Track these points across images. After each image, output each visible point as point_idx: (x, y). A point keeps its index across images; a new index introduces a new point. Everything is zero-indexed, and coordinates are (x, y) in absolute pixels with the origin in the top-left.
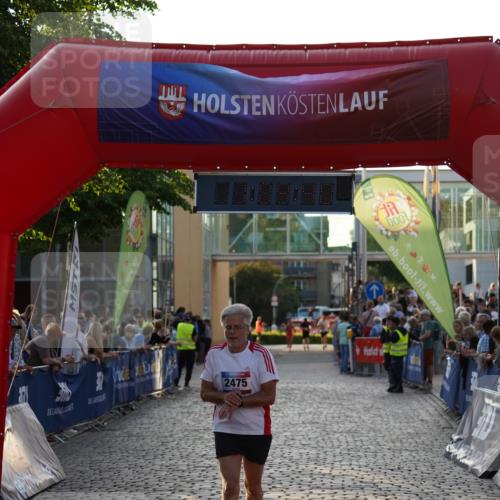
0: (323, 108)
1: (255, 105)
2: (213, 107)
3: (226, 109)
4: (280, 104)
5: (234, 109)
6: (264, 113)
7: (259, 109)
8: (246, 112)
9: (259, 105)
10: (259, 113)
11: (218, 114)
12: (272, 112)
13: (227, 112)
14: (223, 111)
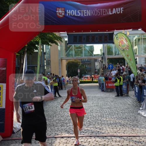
0: (105, 13)
1: (85, 13)
2: (72, 14)
3: (76, 14)
4: (92, 13)
5: (79, 14)
6: (88, 15)
7: (86, 14)
8: (82, 15)
9: (86, 13)
10: (86, 15)
11: (74, 16)
12: (90, 15)
13: (77, 15)
14: (75, 15)
